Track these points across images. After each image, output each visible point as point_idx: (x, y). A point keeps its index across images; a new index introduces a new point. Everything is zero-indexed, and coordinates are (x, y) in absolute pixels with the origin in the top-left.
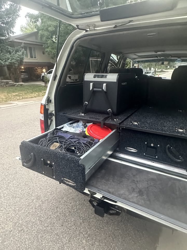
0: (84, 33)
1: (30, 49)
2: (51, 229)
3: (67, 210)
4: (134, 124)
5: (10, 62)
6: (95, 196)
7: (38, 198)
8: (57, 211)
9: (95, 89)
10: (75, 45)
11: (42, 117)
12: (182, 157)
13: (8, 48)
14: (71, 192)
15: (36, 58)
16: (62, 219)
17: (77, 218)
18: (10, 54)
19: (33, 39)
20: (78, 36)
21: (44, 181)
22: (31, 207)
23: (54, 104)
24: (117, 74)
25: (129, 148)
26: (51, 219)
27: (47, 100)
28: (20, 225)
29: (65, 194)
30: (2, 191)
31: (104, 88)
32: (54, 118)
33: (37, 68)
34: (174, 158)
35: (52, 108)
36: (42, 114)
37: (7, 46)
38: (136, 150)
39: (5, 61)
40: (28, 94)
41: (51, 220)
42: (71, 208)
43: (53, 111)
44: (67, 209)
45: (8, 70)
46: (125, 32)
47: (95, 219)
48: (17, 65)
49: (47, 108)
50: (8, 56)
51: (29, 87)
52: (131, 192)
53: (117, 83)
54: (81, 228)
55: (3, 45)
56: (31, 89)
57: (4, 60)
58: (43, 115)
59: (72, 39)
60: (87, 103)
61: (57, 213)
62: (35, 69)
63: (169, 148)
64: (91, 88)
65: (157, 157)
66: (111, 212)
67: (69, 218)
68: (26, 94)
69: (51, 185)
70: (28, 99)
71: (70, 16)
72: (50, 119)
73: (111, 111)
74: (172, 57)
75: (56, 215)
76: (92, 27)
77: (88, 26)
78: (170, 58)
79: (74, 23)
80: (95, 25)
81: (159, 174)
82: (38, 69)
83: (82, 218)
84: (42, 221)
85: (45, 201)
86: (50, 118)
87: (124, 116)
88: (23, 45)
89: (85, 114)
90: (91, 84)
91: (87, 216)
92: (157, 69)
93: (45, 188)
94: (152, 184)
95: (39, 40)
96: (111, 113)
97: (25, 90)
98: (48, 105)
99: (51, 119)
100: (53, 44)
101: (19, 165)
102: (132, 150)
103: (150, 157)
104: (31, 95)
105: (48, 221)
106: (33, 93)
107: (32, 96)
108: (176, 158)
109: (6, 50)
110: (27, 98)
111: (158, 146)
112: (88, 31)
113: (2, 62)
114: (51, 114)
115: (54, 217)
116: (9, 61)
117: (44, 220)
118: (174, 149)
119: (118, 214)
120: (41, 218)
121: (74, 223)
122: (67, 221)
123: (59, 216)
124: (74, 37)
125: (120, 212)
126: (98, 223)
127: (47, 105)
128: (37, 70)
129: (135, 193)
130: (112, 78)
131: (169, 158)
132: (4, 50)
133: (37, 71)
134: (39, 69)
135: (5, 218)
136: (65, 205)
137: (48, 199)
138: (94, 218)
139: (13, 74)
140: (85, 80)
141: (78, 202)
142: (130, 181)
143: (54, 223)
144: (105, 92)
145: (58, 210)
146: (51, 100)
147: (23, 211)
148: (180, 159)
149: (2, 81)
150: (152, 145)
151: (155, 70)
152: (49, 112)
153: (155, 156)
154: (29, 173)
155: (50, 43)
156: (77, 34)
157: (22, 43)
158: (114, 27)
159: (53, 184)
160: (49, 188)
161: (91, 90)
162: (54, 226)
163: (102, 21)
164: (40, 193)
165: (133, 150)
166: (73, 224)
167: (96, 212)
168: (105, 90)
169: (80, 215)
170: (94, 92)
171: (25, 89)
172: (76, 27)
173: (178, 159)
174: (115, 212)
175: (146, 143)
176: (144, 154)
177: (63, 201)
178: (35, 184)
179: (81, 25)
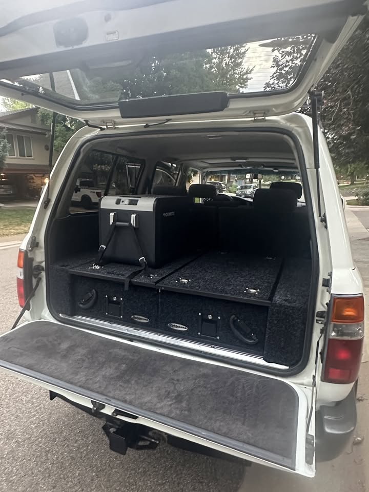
0: (97, 132)
1: (20, 140)
3: (68, 455)
4: (182, 282)
6: (102, 411)
7: (10, 436)
8: (46, 458)
9: (117, 223)
10: (84, 150)
11: (19, 273)
12: (255, 336)
14: (80, 419)
15: (31, 157)
16: (55, 474)
17: (86, 469)
19: (26, 122)
20: (88, 136)
21: (26, 400)
23: (43, 250)
24: (154, 199)
25: (174, 324)
26: (33, 477)
27: (30, 242)
29: (67, 425)
31: (132, 222)
32: (43, 274)
33: (32, 175)
34: (244, 338)
35: (40, 257)
36: (21, 267)
38: (185, 327)
40: (11, 228)
41: (31, 478)
42: (76, 450)
43: (42, 262)
44: (69, 453)
46: (161, 136)
47: (121, 467)
49: (30, 256)
51: (14, 213)
52: (163, 398)
53: (155, 213)
54: (93, 488)
56: (19, 216)
58: (21, 270)
59: (78, 141)
60: (105, 247)
61: (47, 462)
62: (28, 177)
63: (234, 321)
64: (111, 221)
65: (218, 337)
66: (141, 443)
67: (69, 471)
68: (6, 227)
69: (40, 408)
70: (10, 237)
71: (72, 106)
72: (35, 278)
73: (145, 260)
74: (265, 166)
75: (43, 467)
76: (111, 124)
77: (104, 121)
78: (262, 168)
79: (81, 117)
80: (115, 122)
83: (97, 468)
84: (14, 483)
85: (24, 441)
86: (36, 275)
87: (170, 268)
88: (4, 132)
89: (101, 265)
90: (112, 214)
91: (105, 463)
92: (263, 180)
93: (27, 414)
94: (202, 383)
95: (38, 124)
96: (144, 264)
97: (5, 219)
98: (32, 253)
99: (39, 276)
100: (66, 132)
102: (180, 327)
103: (207, 338)
104: (17, 230)
105: (26, 480)
106: (21, 224)
107: (19, 231)
108: (246, 338)
110: (7, 235)
111: (219, 318)
112: (104, 129)
114: (39, 268)
115: (40, 471)
117: (18, 480)
118: (242, 322)
119: (152, 446)
120: (12, 477)
121: (78, 479)
122: (66, 477)
123: (49, 468)
124: (81, 138)
125: (158, 442)
126: (126, 476)
127: (30, 251)
128: (33, 179)
129: (169, 399)
130: (146, 204)
131: (237, 338)
133: (34, 182)
134: (36, 177)
136: (64, 445)
137: (30, 437)
138: (119, 467)
140: (102, 207)
141: (90, 439)
142: (167, 380)
143: (37, 484)
144: (134, 228)
145: (49, 458)
146: (38, 243)
148: (252, 339)
150: (210, 317)
151: (260, 182)
152: (35, 264)
153: (216, 337)
155: (60, 129)
156: (86, 134)
157: (4, 128)
158: (145, 126)
159: (44, 406)
160: (35, 415)
161: (111, 224)
163: (123, 117)
164: (16, 425)
165: (182, 328)
166: (76, 481)
168: (135, 225)
169: (92, 462)
170: (116, 228)
171: (6, 217)
172: (84, 122)
173: (251, 338)
174: (148, 443)
175: (200, 314)
176: (199, 333)
177: (62, 439)
178: (7, 408)
179: (91, 120)
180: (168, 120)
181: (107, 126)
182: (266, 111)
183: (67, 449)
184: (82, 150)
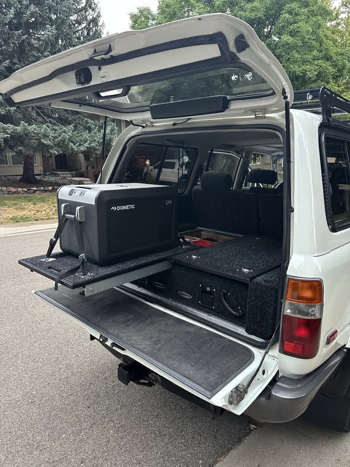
0: (139, 130)
2: (72, 408)
5: (87, 147)
6: (106, 343)
8: (89, 388)
12: (241, 309)
13: (87, 122)
16: (92, 400)
17: (114, 402)
18: (90, 131)
20: (133, 133)
22: (54, 377)
25: (182, 292)
28: (31, 396)
30: (22, 351)
33: (137, 157)
34: (231, 310)
37: (86, 119)
39: (80, 145)
44: (106, 388)
45: (85, 160)
48: (99, 152)
50: (86, 135)
55: (80, 117)
57: (78, 144)
59: (125, 137)
61: (88, 390)
63: (225, 294)
65: (214, 307)
66: (142, 381)
67: (102, 400)
77: (144, 121)
79: (128, 118)
80: (150, 121)
81: (201, 328)
82: (139, 159)
83: (122, 403)
84: (63, 397)
85: (77, 373)
101: (57, 320)
103: (207, 308)
108: (233, 309)
109: (83, 125)
111: (214, 290)
112: (144, 127)
113: (74, 147)
116: (86, 145)
117: (67, 396)
119: (150, 384)
120: (63, 393)
121: (107, 407)
122: (99, 403)
123: (89, 395)
124: (128, 134)
125: (154, 383)
132: (81, 125)
135: (16, 384)
136: (104, 382)
137: (82, 371)
139: (93, 167)
142: (156, 330)
145: (91, 388)
147: (42, 381)
149: (72, 180)
150: (208, 289)
153: (212, 307)
154: (68, 332)
158: (173, 124)
159: (98, 352)
160: (89, 357)
162: (77, 406)
164: (74, 361)
165: (188, 296)
166: (105, 408)
167: (121, 377)
169: (120, 398)
172: (130, 122)
173: (237, 311)
174: (147, 382)
175: (200, 285)
176: (200, 302)
177: (103, 378)
178: (72, 348)
179: (135, 120)
180: (189, 119)
181: (146, 124)
182: (264, 110)
183: (105, 385)
184: (128, 145)
